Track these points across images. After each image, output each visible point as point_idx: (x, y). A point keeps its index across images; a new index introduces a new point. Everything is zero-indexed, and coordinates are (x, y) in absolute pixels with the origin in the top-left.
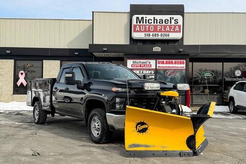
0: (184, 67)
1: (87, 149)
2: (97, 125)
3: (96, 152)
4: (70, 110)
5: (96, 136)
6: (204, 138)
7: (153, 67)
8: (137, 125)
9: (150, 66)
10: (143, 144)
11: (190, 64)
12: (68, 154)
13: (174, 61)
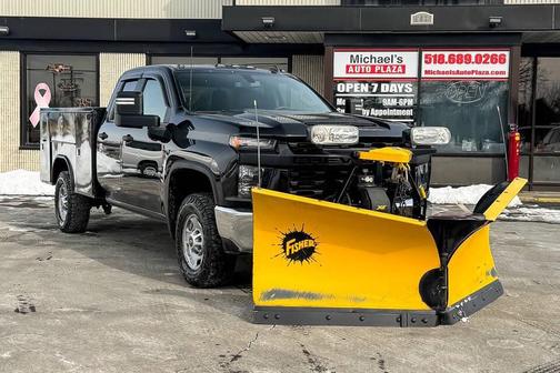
0: (503, 73)
1: (161, 299)
2: (194, 238)
3: (182, 308)
4: (146, 197)
5: (194, 266)
6: (491, 279)
7: (411, 72)
8: (285, 241)
9: (400, 70)
10: (301, 291)
11: (526, 62)
12: (108, 312)
13: (473, 54)
